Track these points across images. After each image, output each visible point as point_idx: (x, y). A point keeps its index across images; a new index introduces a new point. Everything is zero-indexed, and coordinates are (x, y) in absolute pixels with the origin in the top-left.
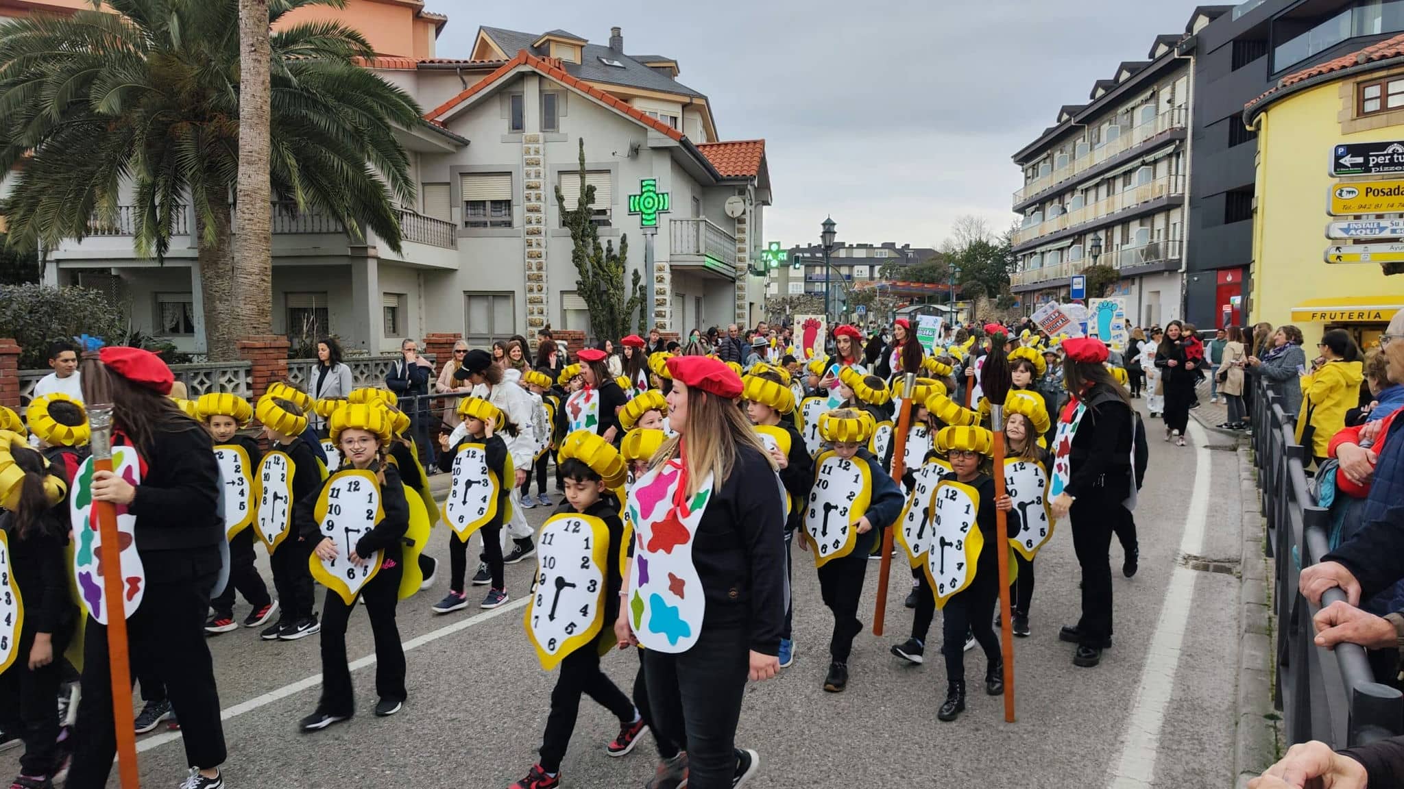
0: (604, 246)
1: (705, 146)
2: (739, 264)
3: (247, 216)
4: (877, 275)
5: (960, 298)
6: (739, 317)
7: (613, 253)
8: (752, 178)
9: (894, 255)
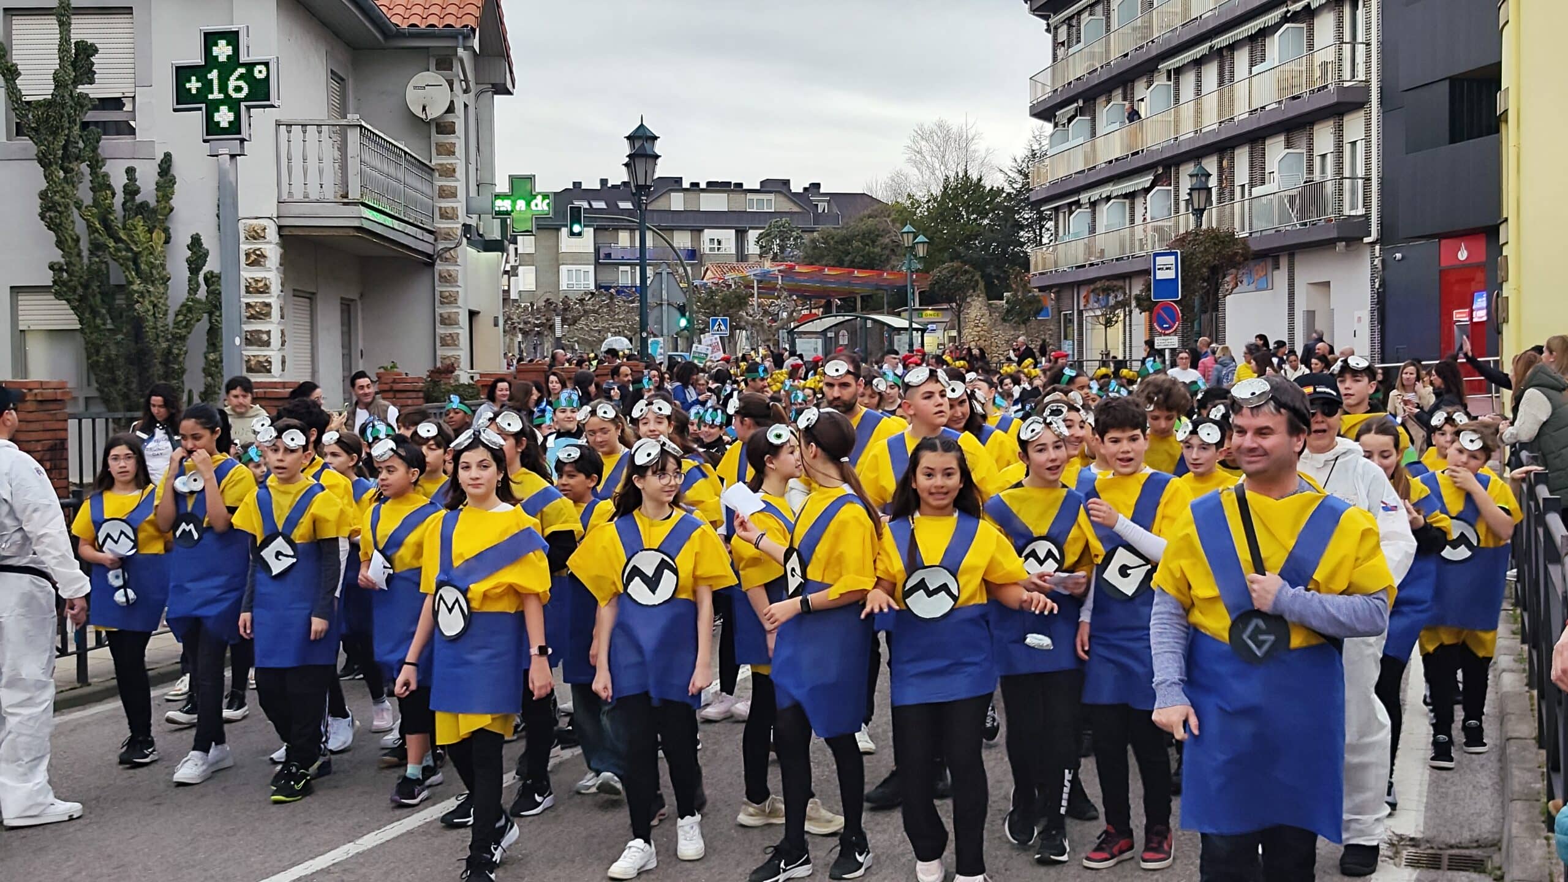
0: (119, 180)
2: (442, 225)
4: (753, 249)
5: (928, 299)
6: (444, 344)
7: (139, 199)
8: (467, 34)
9: (786, 206)
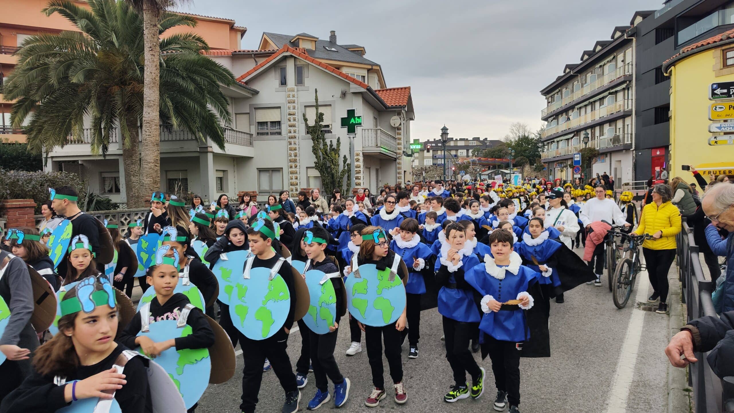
0: (329, 143)
1: (379, 91)
2: (398, 151)
3: (148, 133)
4: (470, 154)
5: (515, 166)
6: (399, 178)
7: (333, 147)
8: (404, 107)
9: (479, 144)
